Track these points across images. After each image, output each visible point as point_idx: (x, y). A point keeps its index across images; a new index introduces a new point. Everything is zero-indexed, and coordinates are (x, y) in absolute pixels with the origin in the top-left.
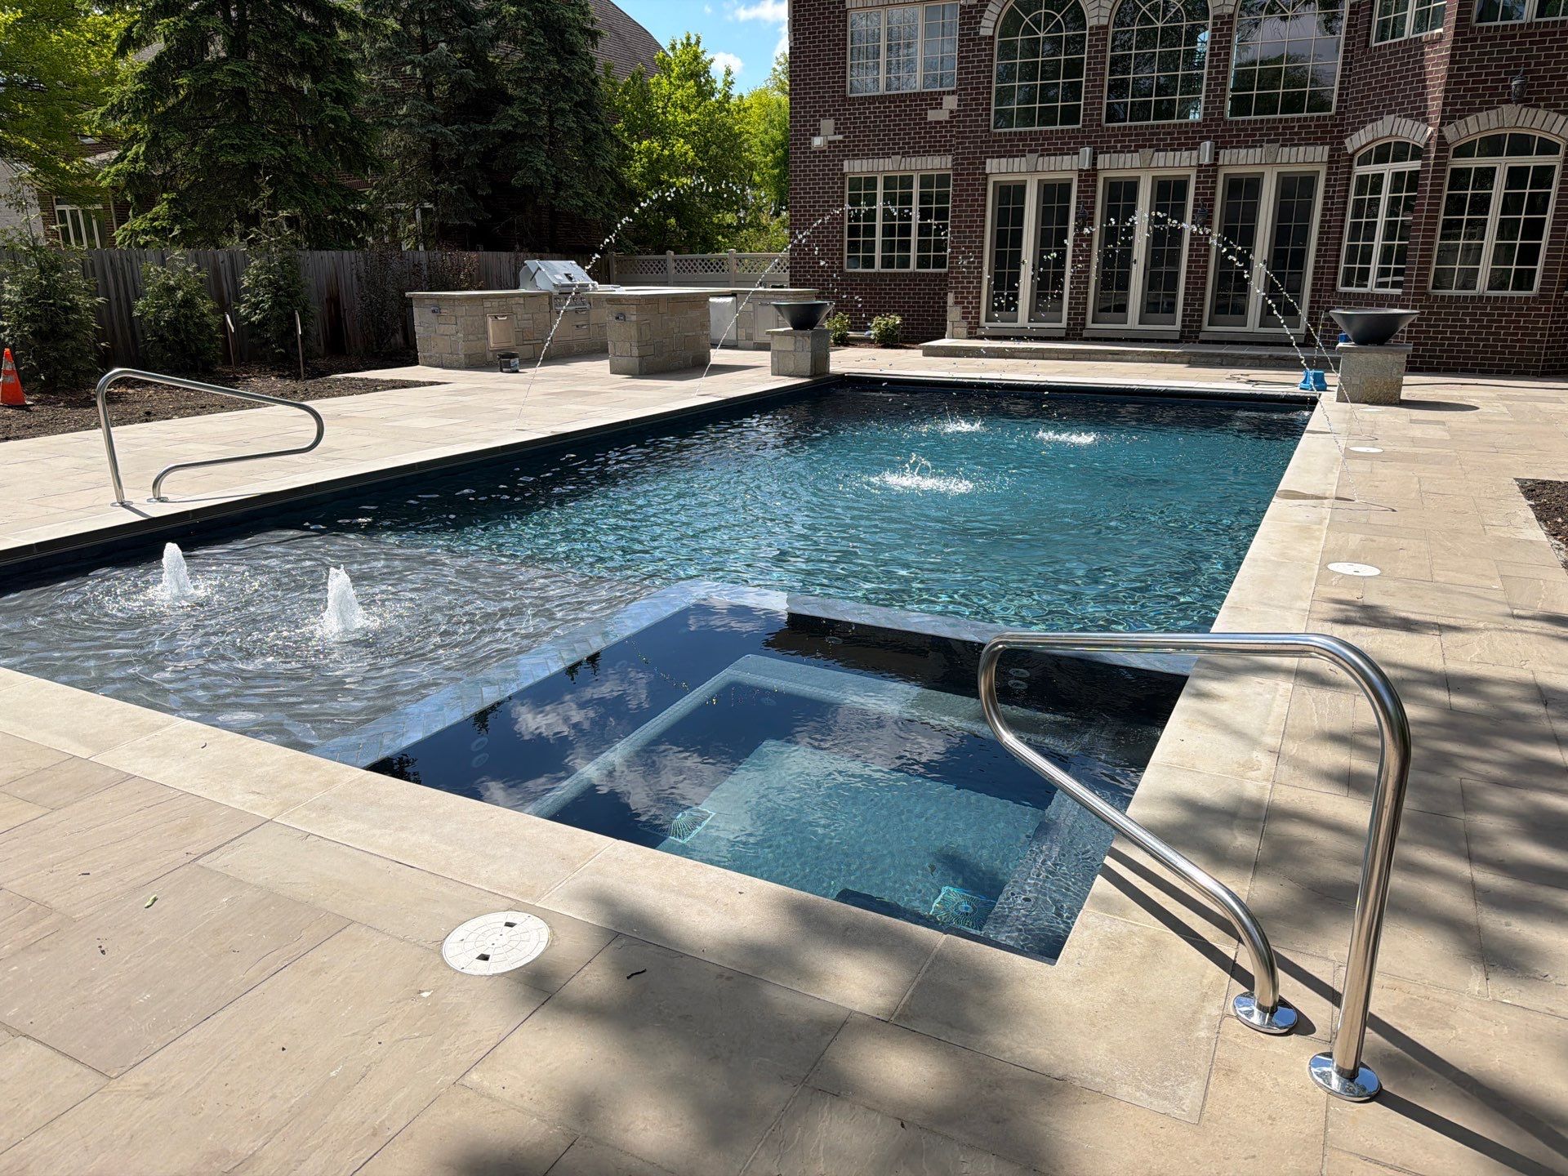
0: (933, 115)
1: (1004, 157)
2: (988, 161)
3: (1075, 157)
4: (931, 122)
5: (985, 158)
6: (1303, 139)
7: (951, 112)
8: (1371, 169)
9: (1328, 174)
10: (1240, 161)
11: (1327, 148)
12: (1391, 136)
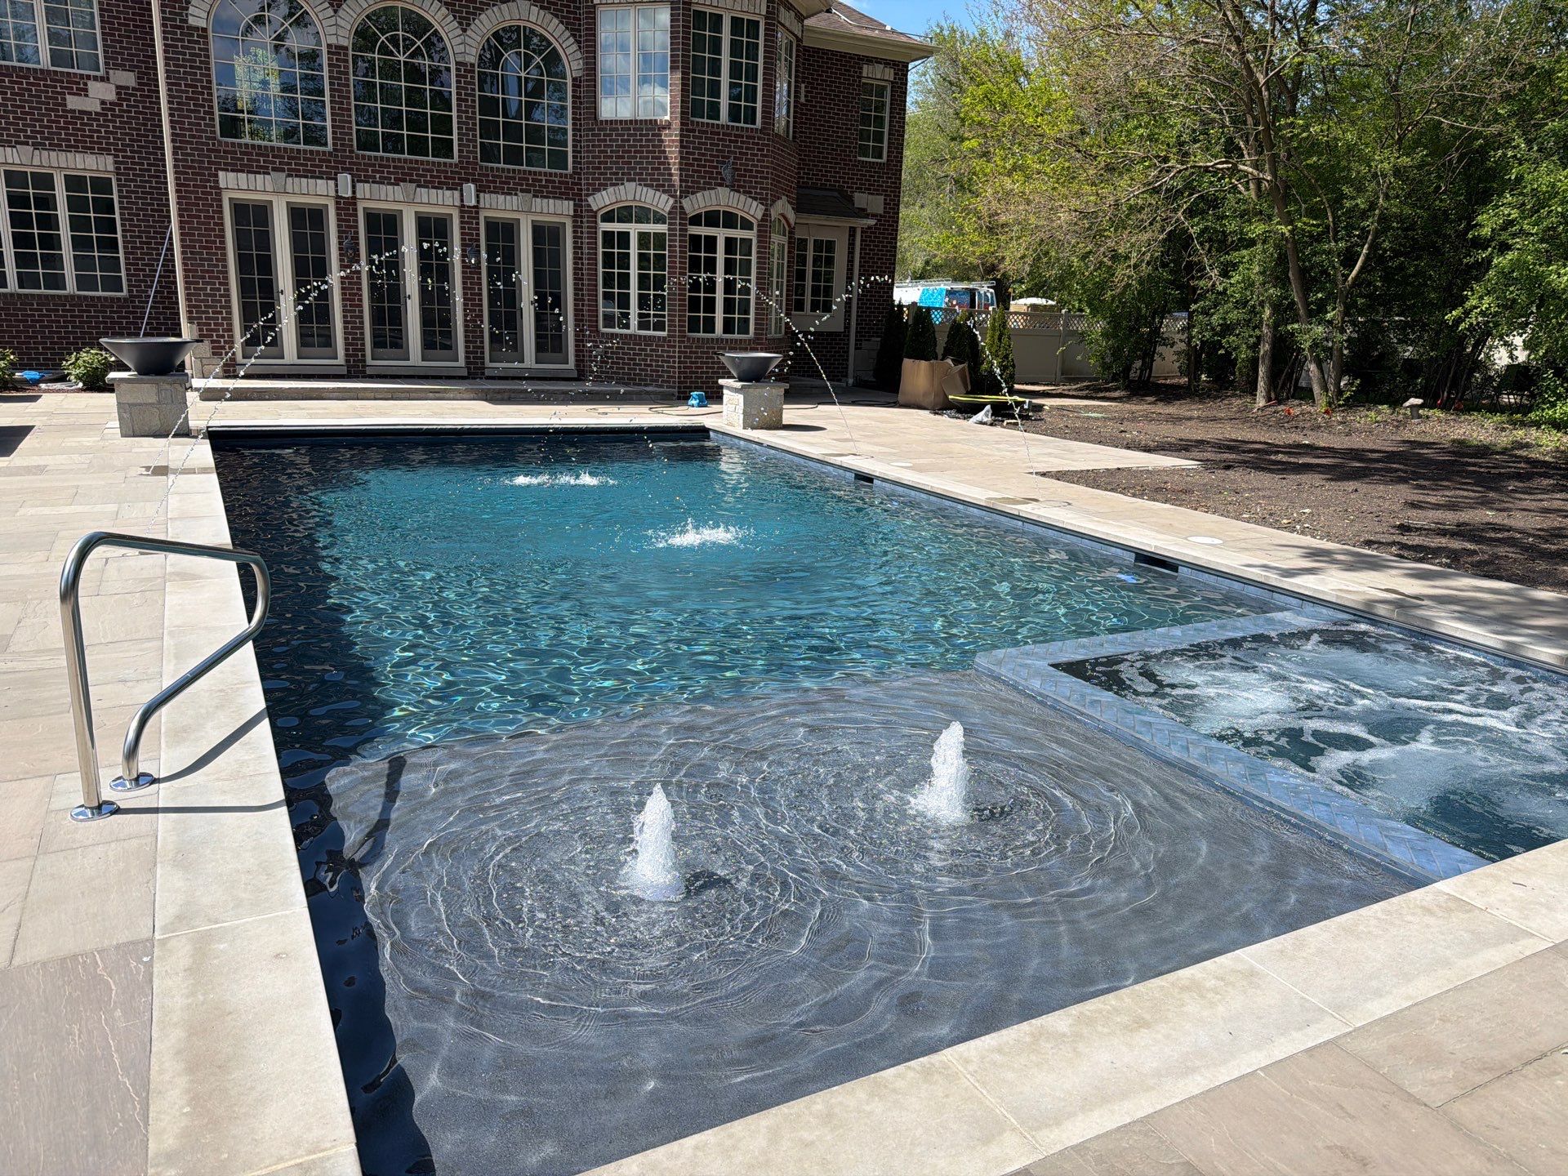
0: (73, 102)
1: (243, 171)
2: (221, 174)
3: (331, 183)
4: (74, 111)
5: (216, 170)
6: (551, 192)
7: (103, 102)
8: (616, 227)
9: (574, 227)
10: (500, 206)
11: (571, 203)
12: (634, 200)
